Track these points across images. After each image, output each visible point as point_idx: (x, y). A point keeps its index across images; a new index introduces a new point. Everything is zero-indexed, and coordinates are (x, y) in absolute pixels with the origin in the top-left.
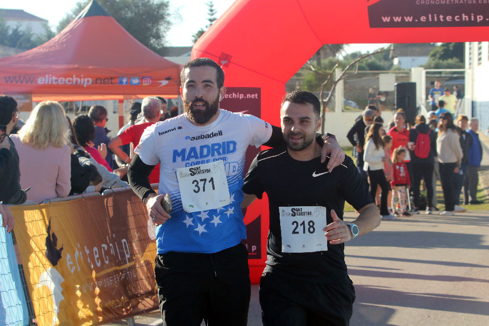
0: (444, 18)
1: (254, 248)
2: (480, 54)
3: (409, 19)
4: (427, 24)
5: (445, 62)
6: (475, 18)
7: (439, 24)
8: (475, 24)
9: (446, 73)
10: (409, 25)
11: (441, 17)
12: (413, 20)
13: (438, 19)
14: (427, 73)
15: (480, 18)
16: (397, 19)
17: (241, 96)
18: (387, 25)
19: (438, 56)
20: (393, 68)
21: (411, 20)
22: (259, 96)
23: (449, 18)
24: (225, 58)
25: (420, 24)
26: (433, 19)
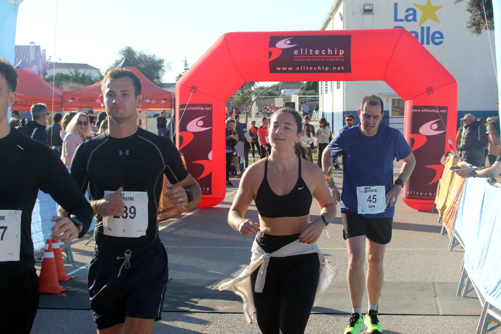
0: (309, 69)
1: (208, 189)
2: (326, 88)
3: (290, 69)
4: (300, 71)
5: (308, 92)
6: (325, 69)
7: (306, 71)
8: (324, 71)
9: (309, 98)
10: (291, 72)
11: (307, 68)
12: (293, 69)
13: (306, 69)
14: (299, 98)
15: (327, 69)
16: (284, 69)
17: (202, 109)
18: (279, 72)
19: (304, 88)
20: (281, 95)
21: (291, 69)
22: (212, 109)
23: (311, 68)
24: (194, 88)
25: (296, 72)
26: (303, 69)
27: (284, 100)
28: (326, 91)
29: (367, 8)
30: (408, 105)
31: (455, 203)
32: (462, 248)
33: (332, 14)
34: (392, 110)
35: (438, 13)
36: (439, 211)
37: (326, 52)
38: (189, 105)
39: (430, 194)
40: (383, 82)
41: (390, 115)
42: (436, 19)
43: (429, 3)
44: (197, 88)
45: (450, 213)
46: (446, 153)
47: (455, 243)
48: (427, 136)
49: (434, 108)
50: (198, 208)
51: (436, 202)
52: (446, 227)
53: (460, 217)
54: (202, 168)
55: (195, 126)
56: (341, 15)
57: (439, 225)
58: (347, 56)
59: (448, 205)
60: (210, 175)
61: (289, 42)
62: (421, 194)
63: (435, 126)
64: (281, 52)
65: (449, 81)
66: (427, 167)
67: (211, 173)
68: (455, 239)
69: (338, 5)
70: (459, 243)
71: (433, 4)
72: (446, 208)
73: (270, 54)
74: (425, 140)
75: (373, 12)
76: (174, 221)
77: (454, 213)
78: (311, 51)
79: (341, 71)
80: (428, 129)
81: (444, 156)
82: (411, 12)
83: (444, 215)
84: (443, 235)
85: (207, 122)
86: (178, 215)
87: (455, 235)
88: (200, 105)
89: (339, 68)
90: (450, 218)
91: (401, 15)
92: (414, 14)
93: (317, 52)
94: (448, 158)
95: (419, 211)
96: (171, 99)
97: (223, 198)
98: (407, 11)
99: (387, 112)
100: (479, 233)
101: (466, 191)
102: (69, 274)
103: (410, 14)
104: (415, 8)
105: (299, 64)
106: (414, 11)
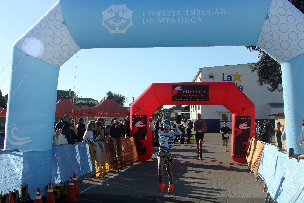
0: (190, 99)
1: (144, 153)
2: (193, 108)
3: (182, 99)
4: (186, 101)
6: (197, 99)
8: (196, 101)
10: (181, 101)
14: (182, 113)
15: (198, 99)
16: (179, 99)
17: (142, 117)
19: (183, 109)
20: (174, 112)
22: (146, 117)
24: (139, 108)
25: (184, 101)
26: (187, 99)
27: (175, 114)
29: (211, 75)
30: (233, 115)
31: (257, 160)
32: (263, 180)
33: (196, 78)
34: (222, 119)
35: (241, 78)
36: (248, 163)
37: (198, 92)
38: (136, 115)
39: (244, 155)
40: (222, 105)
41: (221, 121)
42: (240, 80)
43: (237, 73)
44: (140, 108)
46: (251, 137)
47: (259, 178)
49: (246, 117)
50: (140, 161)
51: (247, 159)
52: (253, 171)
53: (262, 166)
54: (142, 143)
55: (139, 125)
56: (200, 78)
57: (249, 169)
59: (253, 162)
61: (181, 87)
62: (240, 155)
63: (246, 125)
64: (177, 92)
65: (252, 105)
67: (146, 146)
68: (258, 176)
69: (198, 74)
70: (261, 178)
71: (239, 74)
72: (252, 163)
73: (173, 93)
75: (214, 77)
76: (129, 167)
77: (257, 164)
78: (191, 91)
79: (204, 101)
80: (243, 126)
81: (250, 139)
82: (229, 77)
83: (252, 166)
84: (251, 174)
85: (145, 123)
86: (131, 165)
87: (258, 174)
88: (141, 115)
89: (203, 99)
90: (256, 165)
91: (225, 78)
92: (231, 78)
93: (193, 92)
94: (252, 139)
95: (239, 163)
96: (128, 113)
97: (150, 157)
98: (228, 77)
99: (220, 119)
100: (275, 175)
101: (264, 154)
102: (81, 192)
103: (229, 78)
104: (231, 75)
105: (185, 97)
106: (231, 77)
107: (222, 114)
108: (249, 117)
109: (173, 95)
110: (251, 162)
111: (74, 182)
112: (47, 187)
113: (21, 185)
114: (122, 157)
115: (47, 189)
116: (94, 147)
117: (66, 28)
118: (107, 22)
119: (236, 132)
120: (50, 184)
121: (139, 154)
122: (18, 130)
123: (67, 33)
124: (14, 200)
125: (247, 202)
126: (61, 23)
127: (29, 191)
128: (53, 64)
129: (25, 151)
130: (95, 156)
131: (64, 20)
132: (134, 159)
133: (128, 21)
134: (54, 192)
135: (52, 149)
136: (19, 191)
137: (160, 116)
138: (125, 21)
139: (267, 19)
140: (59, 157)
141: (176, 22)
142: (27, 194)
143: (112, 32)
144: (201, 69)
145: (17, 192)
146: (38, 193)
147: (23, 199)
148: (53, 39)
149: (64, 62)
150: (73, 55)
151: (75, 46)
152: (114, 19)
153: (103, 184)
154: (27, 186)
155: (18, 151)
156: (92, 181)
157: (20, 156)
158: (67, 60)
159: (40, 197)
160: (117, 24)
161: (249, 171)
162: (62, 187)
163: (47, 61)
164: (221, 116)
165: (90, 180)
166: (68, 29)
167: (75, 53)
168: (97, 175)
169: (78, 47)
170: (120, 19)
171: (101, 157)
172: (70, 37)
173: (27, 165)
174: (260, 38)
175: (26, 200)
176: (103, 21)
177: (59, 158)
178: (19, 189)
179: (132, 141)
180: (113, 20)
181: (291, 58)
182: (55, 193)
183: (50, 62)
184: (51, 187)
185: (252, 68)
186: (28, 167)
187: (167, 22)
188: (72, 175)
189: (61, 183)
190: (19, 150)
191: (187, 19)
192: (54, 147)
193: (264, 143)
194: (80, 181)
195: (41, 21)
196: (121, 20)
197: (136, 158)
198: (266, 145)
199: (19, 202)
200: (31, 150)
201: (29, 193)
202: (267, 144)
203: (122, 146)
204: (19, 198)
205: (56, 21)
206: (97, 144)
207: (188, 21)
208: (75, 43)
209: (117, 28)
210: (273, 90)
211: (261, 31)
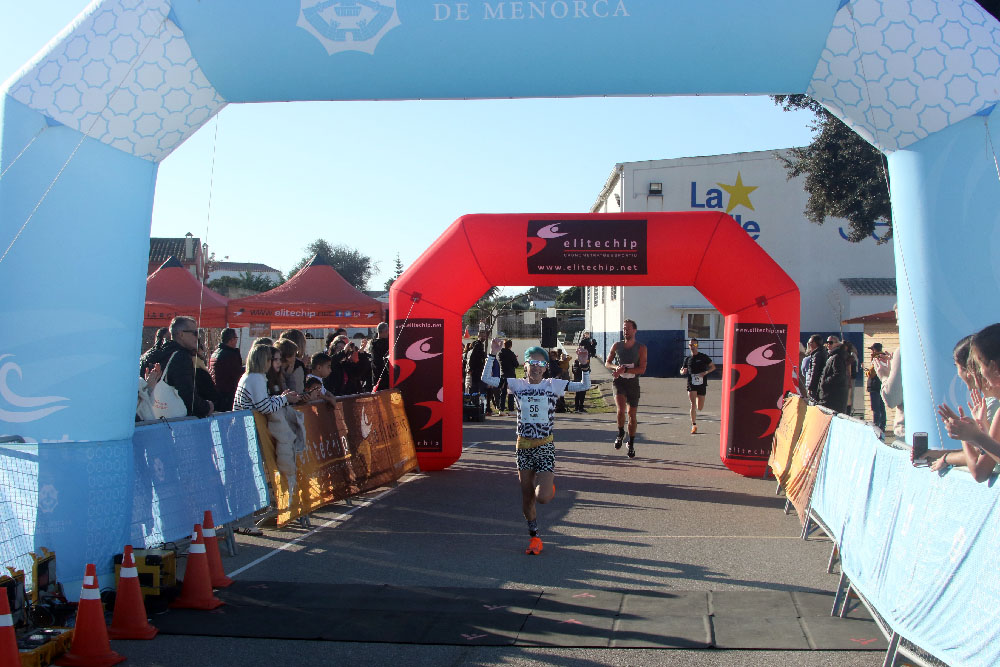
0: (585, 268)
1: (437, 444)
2: (596, 298)
3: (559, 268)
4: (572, 272)
6: (609, 268)
7: (580, 272)
8: (606, 272)
10: (559, 272)
11: (583, 266)
12: (562, 268)
13: (581, 268)
14: (557, 311)
15: (612, 268)
16: (550, 268)
17: (429, 326)
18: (542, 272)
19: (563, 300)
22: (443, 326)
23: (588, 268)
24: (416, 296)
25: (567, 272)
26: (577, 268)
27: (536, 316)
28: (596, 302)
29: (654, 187)
30: (729, 321)
31: (808, 466)
32: (824, 534)
33: (605, 196)
34: (690, 330)
35: (752, 196)
36: (778, 478)
37: (611, 244)
38: (409, 321)
39: (762, 452)
40: (692, 288)
42: (748, 204)
43: (739, 179)
44: (421, 295)
45: (800, 483)
46: (784, 392)
47: (812, 527)
48: (759, 369)
49: (770, 326)
50: (422, 470)
51: (770, 463)
52: (794, 503)
53: (821, 489)
54: (428, 411)
55: (418, 351)
56: (617, 197)
57: (779, 497)
58: (642, 251)
59: (794, 473)
60: (439, 424)
61: (556, 229)
62: (749, 451)
63: (769, 353)
64: (544, 245)
65: (788, 287)
66: (759, 412)
67: (441, 420)
68: (811, 521)
69: (613, 184)
70: (819, 527)
71: (746, 183)
72: (789, 477)
73: (529, 246)
74: (754, 373)
75: (663, 193)
76: (386, 490)
77: (808, 481)
78: (589, 242)
79: (632, 272)
80: (760, 357)
81: (782, 396)
82: (715, 195)
83: (789, 486)
84: (788, 514)
85: (437, 345)
86: (392, 482)
87: (810, 515)
88: (425, 321)
89: (629, 268)
90: (801, 486)
91: (701, 199)
92: (719, 197)
93: (597, 244)
94: (788, 400)
95: (747, 475)
96: (382, 312)
97: (456, 458)
98: (709, 193)
99: (681, 333)
100: (866, 518)
101: (828, 450)
102: (230, 576)
103: (714, 198)
104: (720, 189)
105: (570, 261)
106: (720, 193)
107: (690, 316)
108: (779, 327)
109: (531, 254)
110: (785, 476)
111: (207, 541)
112: (118, 559)
113: (33, 555)
114: (362, 457)
115: (117, 566)
116: (270, 423)
117: (179, 33)
118: (312, 14)
119: (736, 376)
120: (129, 549)
121: (418, 449)
122: (20, 372)
123: (181, 50)
124: (10, 602)
125: (776, 606)
126: (162, 19)
127: (60, 573)
128: (137, 154)
129: (45, 441)
130: (276, 457)
131: (172, 10)
132: (404, 464)
133: (384, 14)
134: (141, 575)
135: (135, 434)
136: (25, 572)
137: (488, 322)
138: (376, 13)
139: (845, 7)
140: (157, 461)
141: (542, 15)
142: (54, 582)
143: (332, 47)
144: (621, 167)
145: (20, 576)
146: (89, 580)
147: (40, 599)
148: (136, 70)
149: (173, 148)
150: (200, 124)
151: (207, 94)
152: (338, 5)
153: (302, 547)
154: (52, 558)
155: (20, 440)
156: (266, 537)
157: (28, 457)
158: (182, 140)
159: (96, 594)
160: (348, 23)
161: (779, 503)
162: (166, 558)
163: (116, 145)
164: (686, 320)
165: (259, 535)
166: (187, 36)
167: (209, 117)
168: (283, 518)
169: (219, 98)
170: (358, 5)
171: (296, 458)
172: (193, 64)
173: (51, 486)
174: (821, 70)
175: (48, 602)
176: (301, 12)
177: (158, 464)
178: (27, 566)
179: (397, 407)
180: (336, 8)
181: (922, 135)
182: (145, 579)
183: (125, 147)
184: (133, 561)
185: (789, 165)
186: (55, 495)
187: (514, 17)
188: (200, 520)
189: (164, 546)
190: (25, 438)
191: (580, 6)
192: (140, 429)
193: (830, 411)
194: (225, 537)
195: (94, 12)
196: (360, 8)
197: (408, 461)
198: (835, 419)
199: (27, 609)
200: (65, 439)
201: (58, 580)
202: (840, 415)
203: (363, 422)
204: (27, 597)
205: (146, 12)
206: (280, 416)
207: (585, 14)
208: (209, 85)
209: (349, 36)
210: (858, 239)
211: (824, 47)
